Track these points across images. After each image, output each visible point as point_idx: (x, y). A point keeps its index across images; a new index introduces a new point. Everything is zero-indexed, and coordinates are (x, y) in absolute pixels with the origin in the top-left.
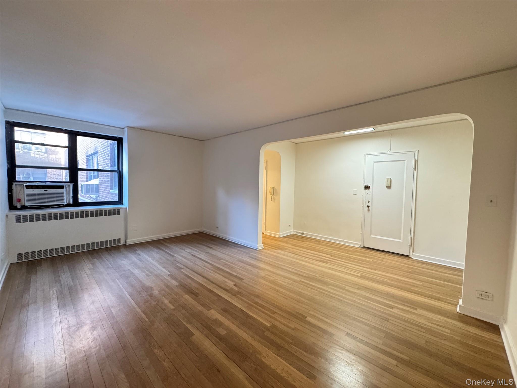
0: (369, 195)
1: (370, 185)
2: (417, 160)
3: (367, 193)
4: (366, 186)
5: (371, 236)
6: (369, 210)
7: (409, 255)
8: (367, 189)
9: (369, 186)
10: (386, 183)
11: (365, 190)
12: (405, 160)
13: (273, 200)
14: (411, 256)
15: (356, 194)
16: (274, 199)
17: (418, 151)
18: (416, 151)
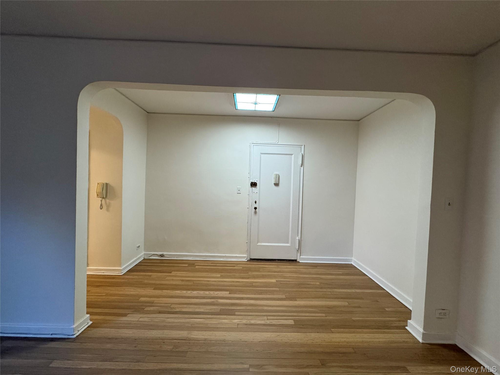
0: (256, 193)
1: (257, 181)
2: (303, 155)
3: (254, 191)
4: (253, 182)
5: (258, 244)
6: (255, 213)
7: (296, 259)
8: (253, 187)
9: (256, 183)
10: (275, 180)
11: (251, 188)
12: (292, 155)
13: (105, 207)
14: (299, 259)
15: (240, 193)
16: (108, 207)
17: (304, 145)
18: (302, 145)
